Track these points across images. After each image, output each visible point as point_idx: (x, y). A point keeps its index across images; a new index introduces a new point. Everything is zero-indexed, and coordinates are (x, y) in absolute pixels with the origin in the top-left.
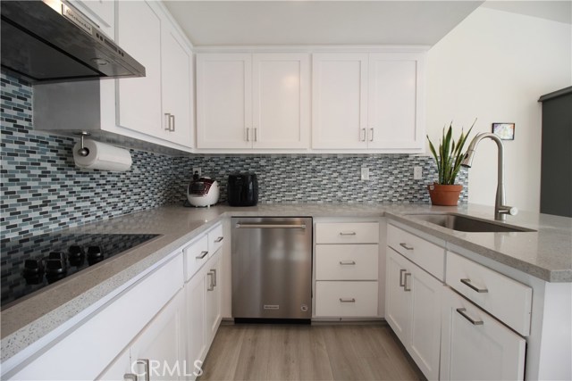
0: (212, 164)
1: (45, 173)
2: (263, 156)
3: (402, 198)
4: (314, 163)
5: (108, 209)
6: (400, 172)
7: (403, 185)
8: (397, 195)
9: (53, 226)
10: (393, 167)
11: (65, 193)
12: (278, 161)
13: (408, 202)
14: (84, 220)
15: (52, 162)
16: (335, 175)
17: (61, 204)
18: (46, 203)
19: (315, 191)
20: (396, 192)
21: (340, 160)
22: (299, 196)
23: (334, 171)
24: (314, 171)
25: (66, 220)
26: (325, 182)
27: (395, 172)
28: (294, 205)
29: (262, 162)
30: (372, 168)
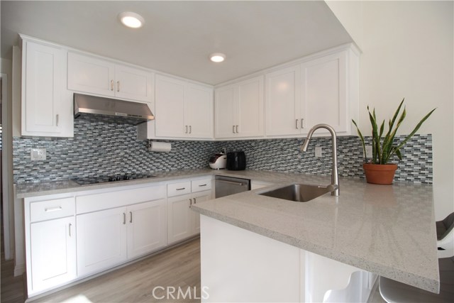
0: (230, 145)
1: (141, 153)
2: (254, 141)
3: (353, 174)
4: (282, 144)
5: (169, 167)
6: (350, 151)
7: (353, 162)
8: (348, 171)
9: (144, 171)
10: (343, 147)
11: (149, 160)
12: (261, 143)
13: (358, 178)
14: (157, 170)
15: (144, 149)
16: (296, 152)
17: (147, 163)
18: (141, 163)
19: (283, 164)
20: (346, 168)
21: (300, 142)
22: (273, 167)
23: (296, 150)
24: (282, 149)
25: (149, 169)
26: (289, 157)
27: (345, 151)
28: (270, 172)
29: (253, 144)
30: (324, 147)
